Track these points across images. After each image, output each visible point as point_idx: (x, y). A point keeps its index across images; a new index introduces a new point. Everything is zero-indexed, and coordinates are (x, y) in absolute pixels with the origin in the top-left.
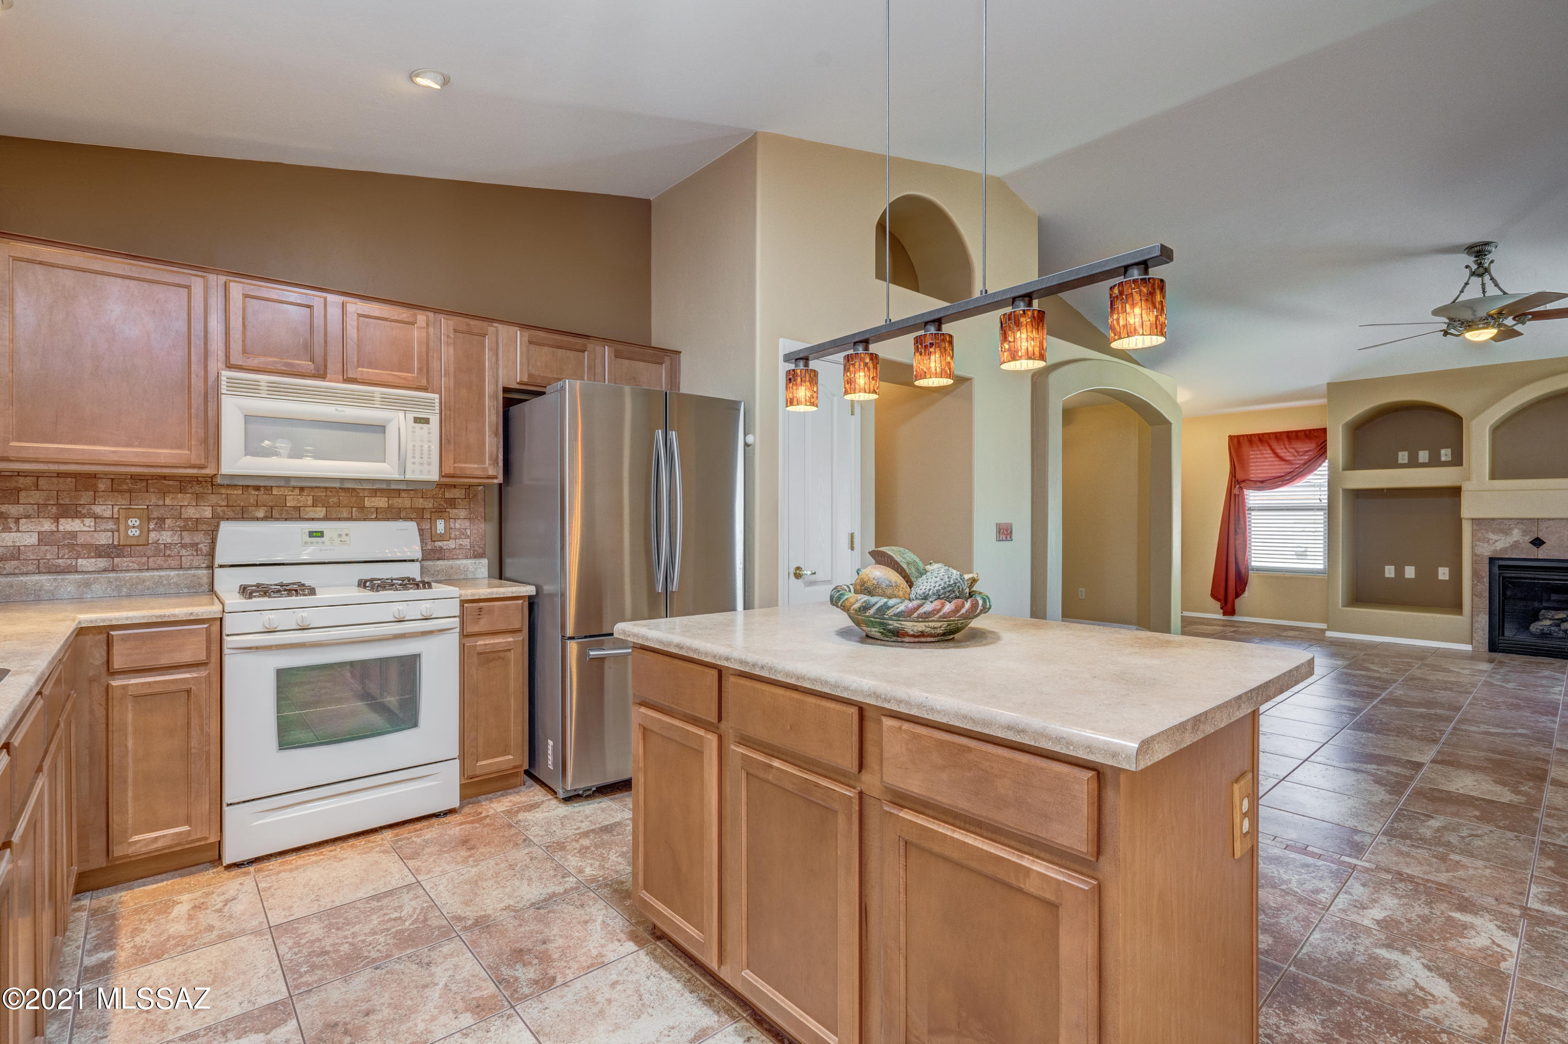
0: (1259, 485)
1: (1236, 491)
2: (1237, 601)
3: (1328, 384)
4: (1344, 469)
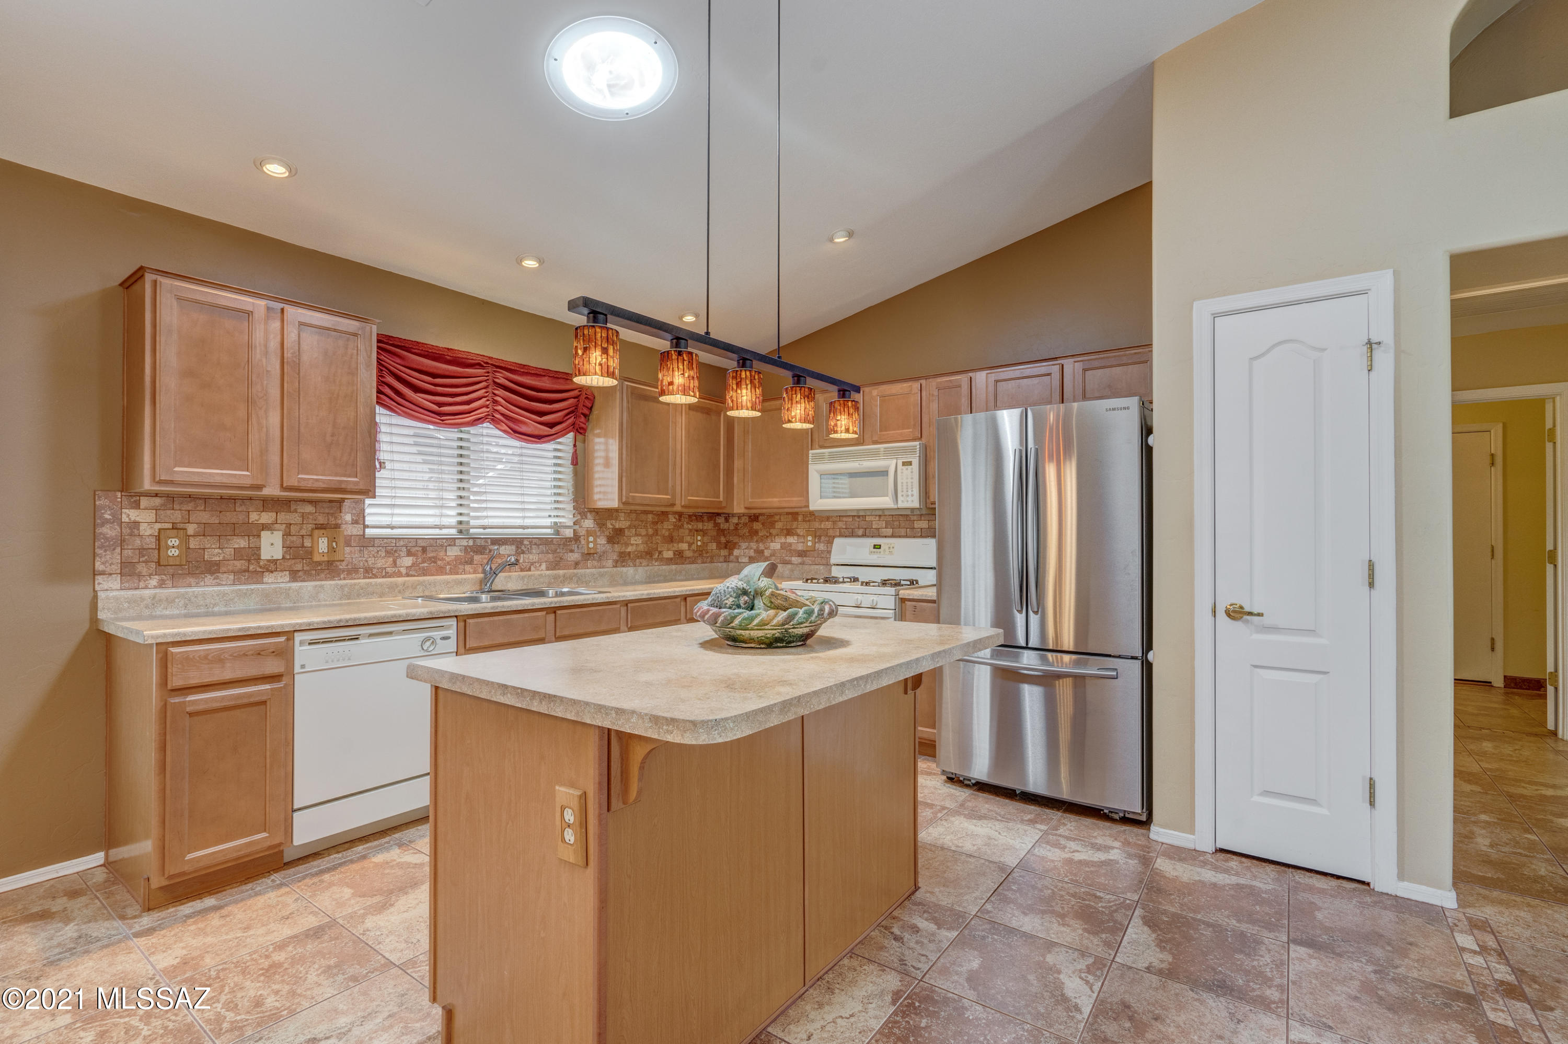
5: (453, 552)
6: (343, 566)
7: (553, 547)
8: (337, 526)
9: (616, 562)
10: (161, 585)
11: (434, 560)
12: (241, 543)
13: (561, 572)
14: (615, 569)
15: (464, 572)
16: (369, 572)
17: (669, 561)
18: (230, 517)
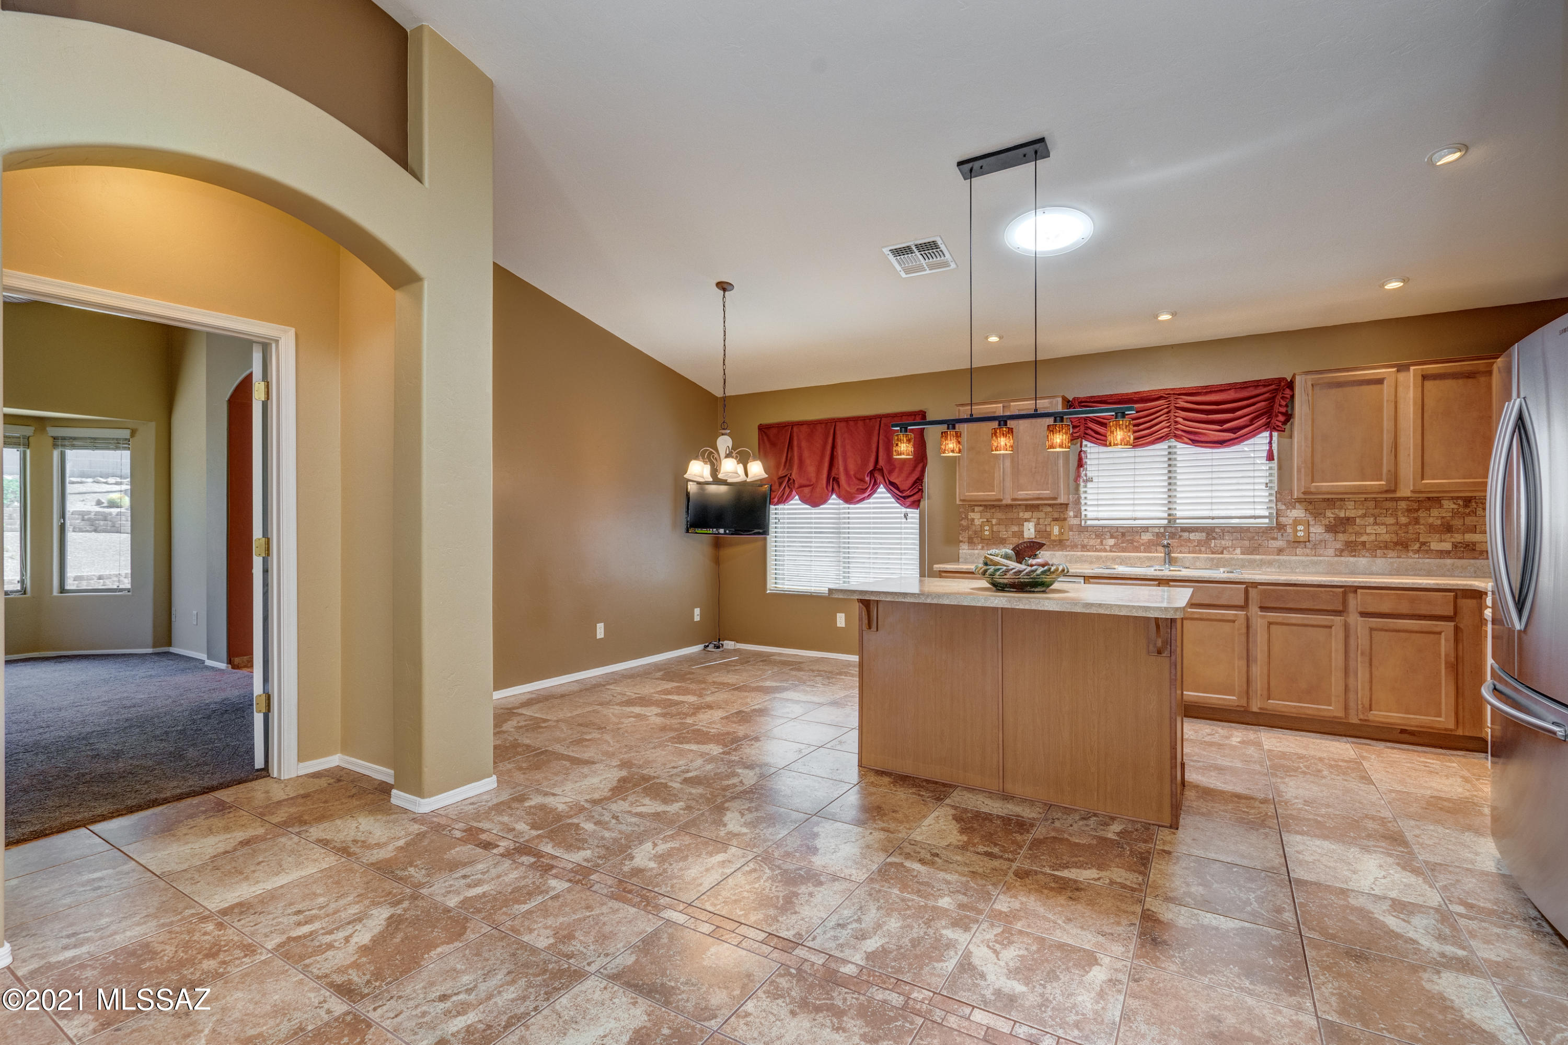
5: (1146, 537)
6: (1068, 543)
7: (1249, 535)
8: (1065, 519)
9: (1342, 551)
10: (982, 548)
11: (1132, 541)
12: (1015, 529)
13: (1258, 557)
14: (1336, 559)
15: (1157, 551)
16: (1084, 548)
17: (1443, 554)
18: (1010, 515)
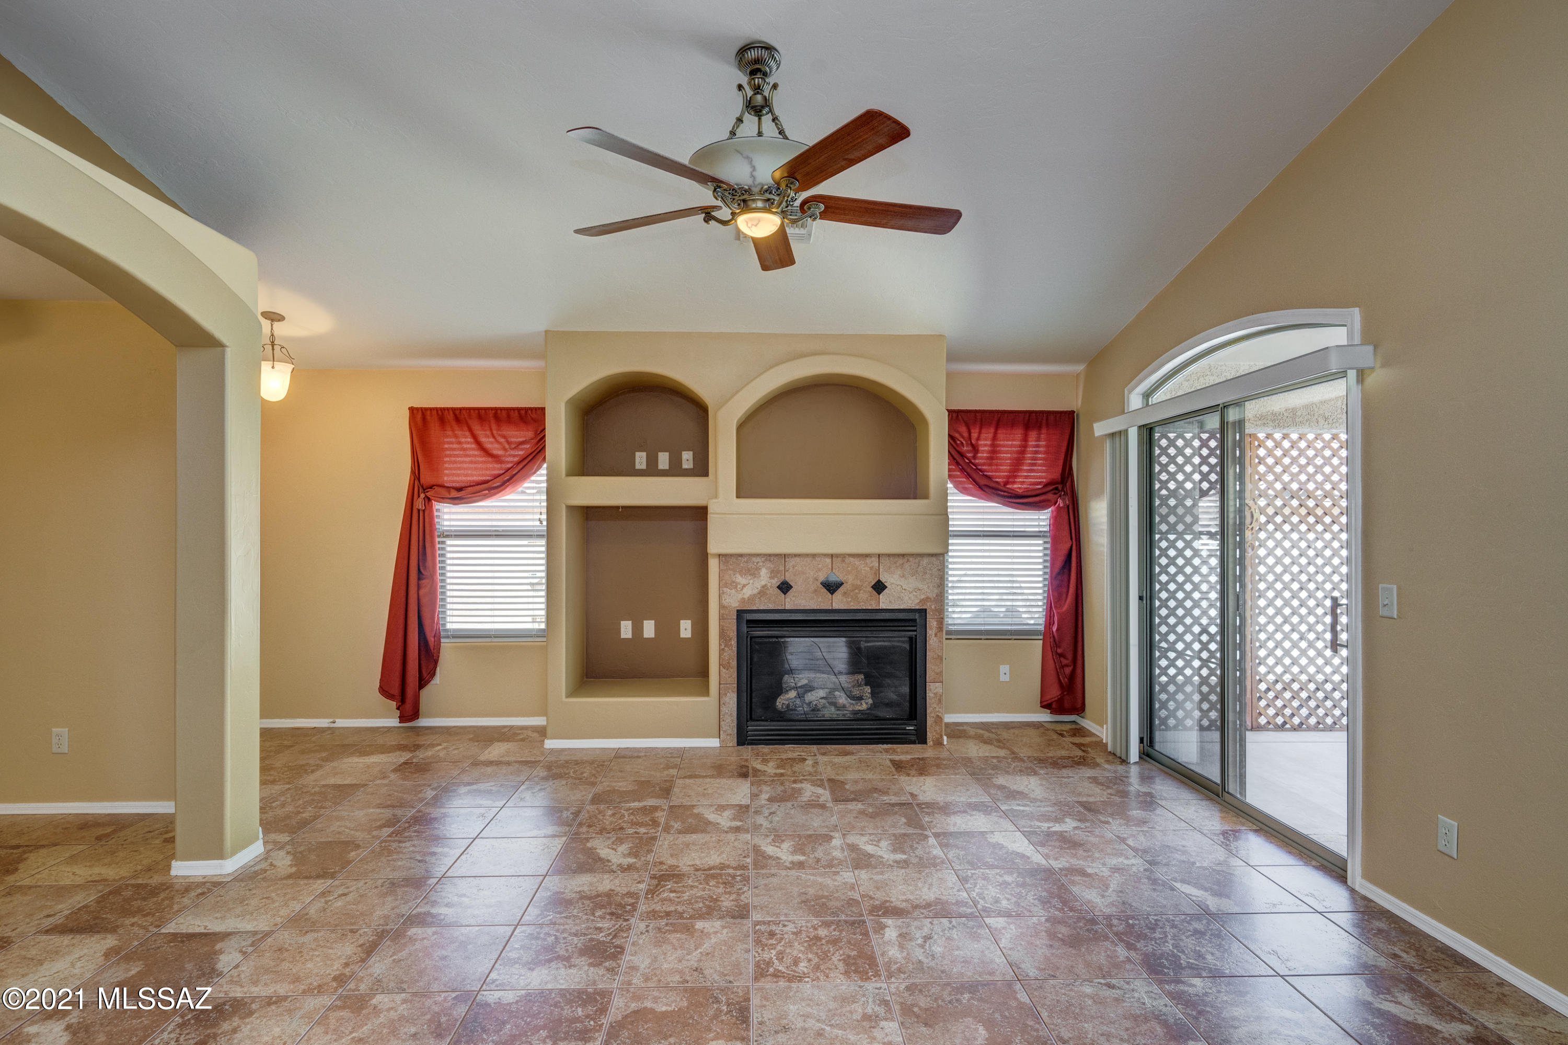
0: (454, 494)
1: (419, 504)
2: (424, 693)
3: (546, 332)
4: (568, 475)
